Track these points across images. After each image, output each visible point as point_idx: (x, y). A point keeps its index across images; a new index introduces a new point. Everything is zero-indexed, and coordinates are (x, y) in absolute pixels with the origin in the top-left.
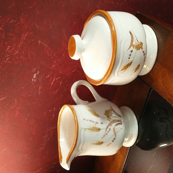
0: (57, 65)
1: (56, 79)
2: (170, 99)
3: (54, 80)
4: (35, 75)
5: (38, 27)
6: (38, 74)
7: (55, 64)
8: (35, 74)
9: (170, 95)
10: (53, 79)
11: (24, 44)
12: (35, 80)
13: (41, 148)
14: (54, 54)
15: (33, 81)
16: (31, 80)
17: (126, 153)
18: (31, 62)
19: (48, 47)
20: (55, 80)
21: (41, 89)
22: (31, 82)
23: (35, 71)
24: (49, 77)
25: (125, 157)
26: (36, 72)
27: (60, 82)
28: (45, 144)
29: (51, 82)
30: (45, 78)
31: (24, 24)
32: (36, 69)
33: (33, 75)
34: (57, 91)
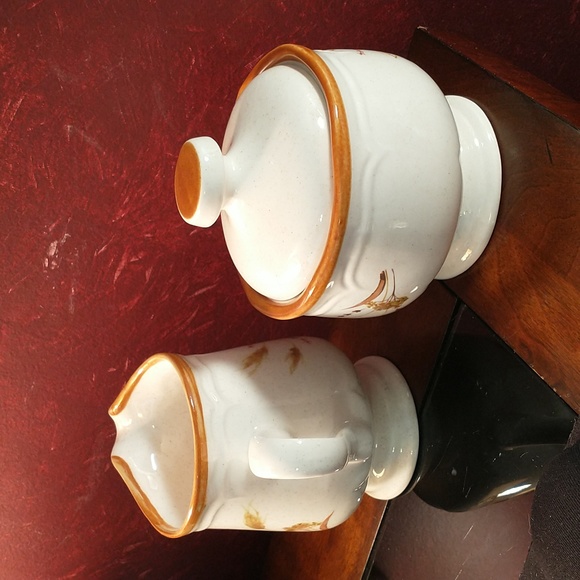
0: (135, 212)
1: (129, 259)
2: (523, 345)
3: (123, 263)
4: (54, 245)
5: (61, 75)
6: (63, 241)
7: (125, 208)
8: (56, 242)
9: (525, 330)
10: (118, 261)
11: (12, 135)
12: (54, 263)
13: (79, 499)
14: (122, 173)
15: (46, 269)
16: (41, 264)
17: (374, 523)
18: (39, 201)
19: (100, 149)
20: (129, 263)
21: (78, 294)
22: (41, 269)
23: (54, 230)
24: (105, 251)
25: (372, 536)
26: (57, 236)
27: (147, 269)
28: (93, 484)
29: (114, 269)
30: (92, 257)
31: (10, 65)
32: (58, 226)
33: (48, 248)
34: (136, 301)
